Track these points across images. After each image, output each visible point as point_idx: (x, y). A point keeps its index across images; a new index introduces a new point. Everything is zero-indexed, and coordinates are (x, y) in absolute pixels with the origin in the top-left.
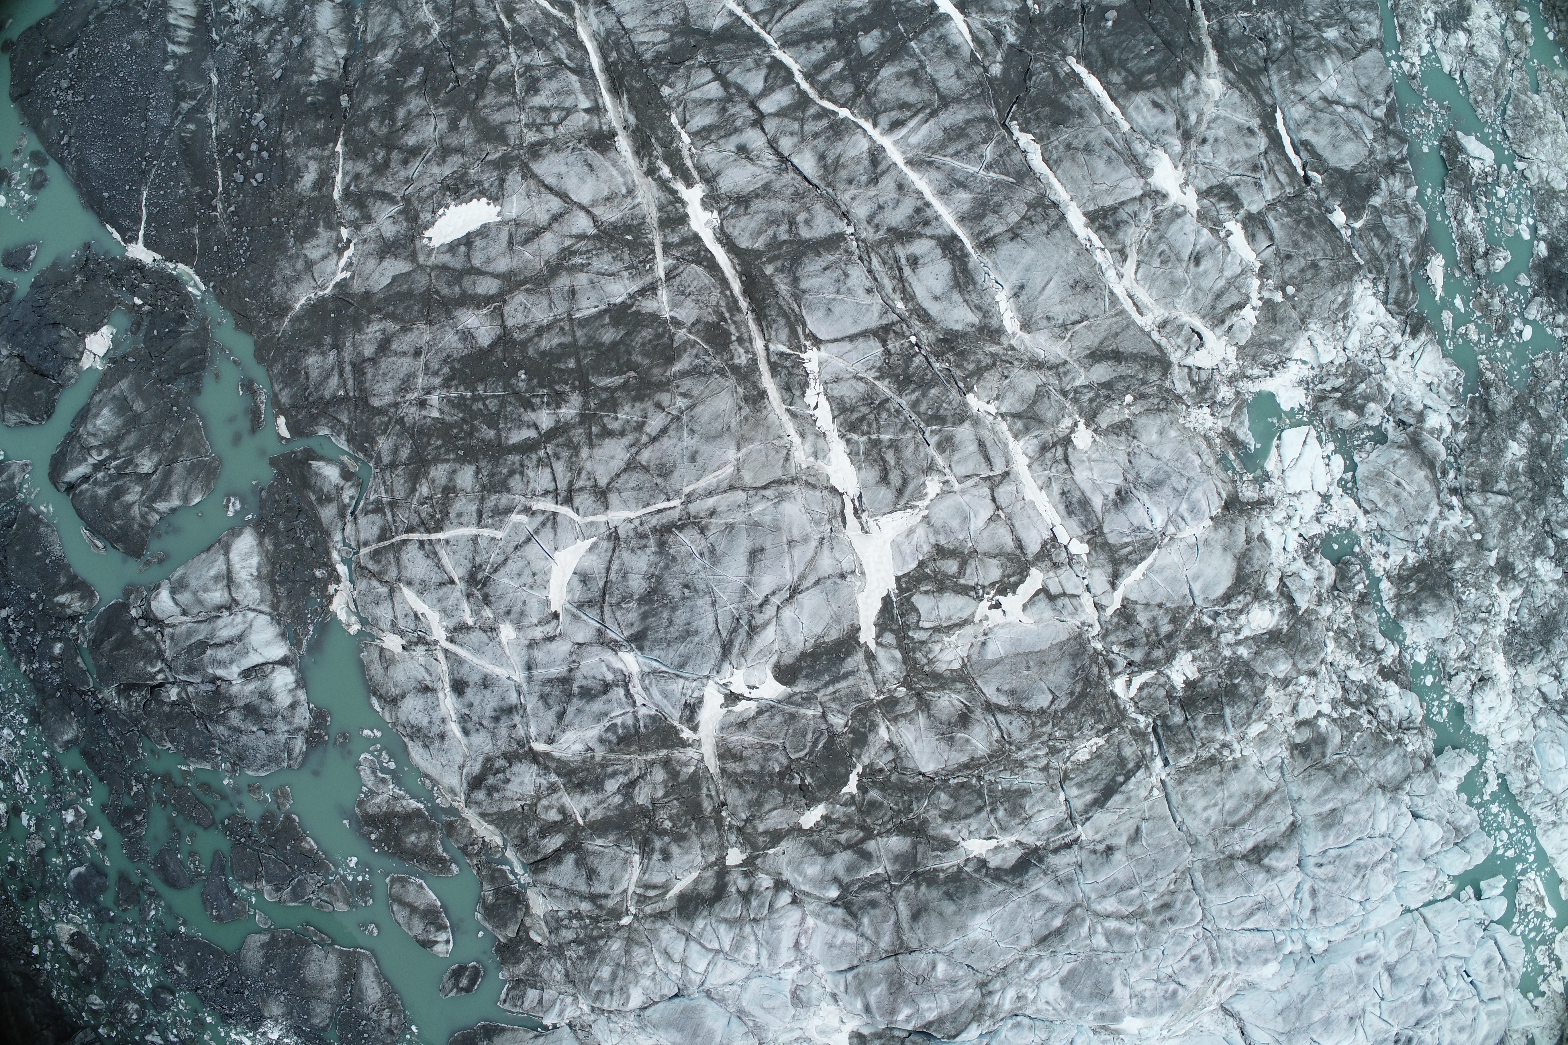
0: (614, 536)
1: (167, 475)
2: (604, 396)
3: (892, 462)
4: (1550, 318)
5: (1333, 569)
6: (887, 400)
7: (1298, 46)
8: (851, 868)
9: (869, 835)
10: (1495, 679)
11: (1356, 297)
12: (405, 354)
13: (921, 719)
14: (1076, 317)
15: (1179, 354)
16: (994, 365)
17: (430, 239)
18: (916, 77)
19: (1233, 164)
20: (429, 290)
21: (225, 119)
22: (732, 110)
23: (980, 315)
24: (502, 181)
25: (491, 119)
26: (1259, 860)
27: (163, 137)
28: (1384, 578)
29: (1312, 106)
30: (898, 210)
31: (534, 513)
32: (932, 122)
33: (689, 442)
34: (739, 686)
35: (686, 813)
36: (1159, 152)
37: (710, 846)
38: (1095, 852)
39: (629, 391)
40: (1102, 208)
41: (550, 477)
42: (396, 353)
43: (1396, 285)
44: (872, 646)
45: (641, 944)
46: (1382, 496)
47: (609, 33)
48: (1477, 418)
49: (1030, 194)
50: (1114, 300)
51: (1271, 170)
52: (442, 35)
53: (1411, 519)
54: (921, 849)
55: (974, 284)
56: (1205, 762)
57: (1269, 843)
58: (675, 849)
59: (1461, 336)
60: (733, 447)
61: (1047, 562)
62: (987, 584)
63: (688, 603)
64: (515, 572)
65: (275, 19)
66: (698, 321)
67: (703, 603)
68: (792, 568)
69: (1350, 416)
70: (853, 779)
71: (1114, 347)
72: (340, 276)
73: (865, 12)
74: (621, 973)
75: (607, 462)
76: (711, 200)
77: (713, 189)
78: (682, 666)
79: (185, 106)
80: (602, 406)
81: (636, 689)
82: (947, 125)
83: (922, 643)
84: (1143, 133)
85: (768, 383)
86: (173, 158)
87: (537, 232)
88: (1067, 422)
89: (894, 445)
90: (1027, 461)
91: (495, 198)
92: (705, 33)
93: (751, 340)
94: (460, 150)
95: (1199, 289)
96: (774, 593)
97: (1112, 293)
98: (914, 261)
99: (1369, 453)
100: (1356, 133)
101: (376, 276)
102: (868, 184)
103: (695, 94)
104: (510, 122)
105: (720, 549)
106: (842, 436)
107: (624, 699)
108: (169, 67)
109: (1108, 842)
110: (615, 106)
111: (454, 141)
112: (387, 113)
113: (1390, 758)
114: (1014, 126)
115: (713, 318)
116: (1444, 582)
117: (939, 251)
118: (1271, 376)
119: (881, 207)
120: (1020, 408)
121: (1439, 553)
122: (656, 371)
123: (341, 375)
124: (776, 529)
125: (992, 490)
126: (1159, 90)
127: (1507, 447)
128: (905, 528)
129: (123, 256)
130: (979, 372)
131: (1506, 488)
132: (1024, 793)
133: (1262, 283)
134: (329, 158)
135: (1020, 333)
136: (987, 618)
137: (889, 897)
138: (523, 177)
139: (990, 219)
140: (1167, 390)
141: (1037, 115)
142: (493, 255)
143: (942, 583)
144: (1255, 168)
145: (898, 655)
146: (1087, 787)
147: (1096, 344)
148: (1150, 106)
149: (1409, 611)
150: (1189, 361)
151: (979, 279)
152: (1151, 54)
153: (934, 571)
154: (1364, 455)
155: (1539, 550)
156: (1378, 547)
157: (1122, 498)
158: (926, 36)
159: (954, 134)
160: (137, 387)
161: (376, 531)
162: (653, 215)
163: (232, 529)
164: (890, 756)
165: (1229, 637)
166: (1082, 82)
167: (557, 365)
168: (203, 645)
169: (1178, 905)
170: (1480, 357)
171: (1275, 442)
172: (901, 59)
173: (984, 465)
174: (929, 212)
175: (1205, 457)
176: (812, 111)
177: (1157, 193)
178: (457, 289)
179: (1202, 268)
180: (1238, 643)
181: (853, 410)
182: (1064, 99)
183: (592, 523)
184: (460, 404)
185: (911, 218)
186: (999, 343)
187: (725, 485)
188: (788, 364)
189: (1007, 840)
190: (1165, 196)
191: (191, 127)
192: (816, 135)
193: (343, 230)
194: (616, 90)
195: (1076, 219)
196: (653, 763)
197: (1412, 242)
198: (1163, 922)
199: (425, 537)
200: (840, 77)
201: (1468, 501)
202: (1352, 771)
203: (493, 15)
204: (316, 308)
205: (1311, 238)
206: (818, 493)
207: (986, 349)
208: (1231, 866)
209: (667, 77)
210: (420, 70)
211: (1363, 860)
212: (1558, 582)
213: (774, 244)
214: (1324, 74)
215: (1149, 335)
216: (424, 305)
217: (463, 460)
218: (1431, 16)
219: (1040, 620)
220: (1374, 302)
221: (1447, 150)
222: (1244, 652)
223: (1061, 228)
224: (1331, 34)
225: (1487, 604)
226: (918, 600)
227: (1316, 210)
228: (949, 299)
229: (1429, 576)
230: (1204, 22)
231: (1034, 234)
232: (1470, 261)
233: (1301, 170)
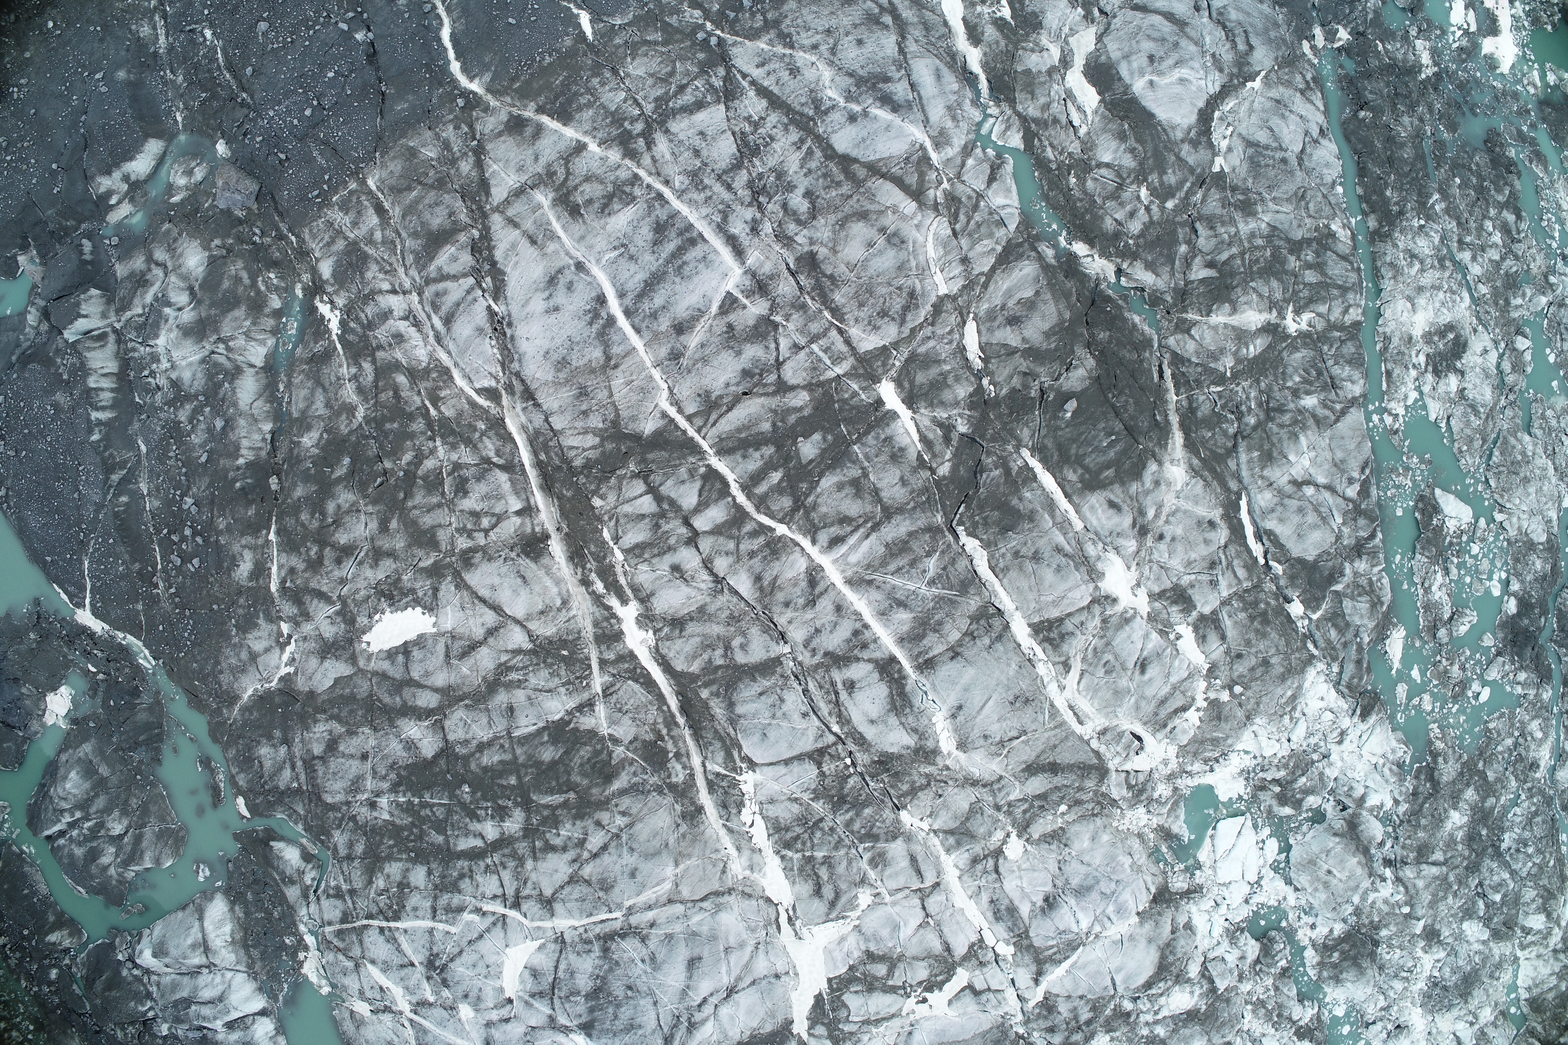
0: (560, 940)
1: (138, 839)
2: (546, 813)
3: (825, 878)
4: (1511, 676)
5: (1257, 947)
6: (821, 820)
7: (1272, 419)
10: (1411, 1027)
11: (1307, 685)
12: (352, 756)
14: (1014, 733)
15: (1117, 760)
16: (929, 784)
17: (369, 643)
18: (857, 486)
19: (1189, 563)
20: (371, 695)
21: (156, 498)
22: (666, 527)
23: (916, 737)
24: (436, 590)
25: (421, 521)
27: (97, 511)
28: (1310, 948)
29: (1280, 492)
30: (835, 634)
31: (484, 914)
32: (873, 536)
33: (629, 860)
36: (1112, 555)
39: (570, 809)
40: (1048, 620)
41: (498, 883)
42: (344, 755)
43: (1350, 668)
44: (805, 1036)
46: (1311, 883)
47: (537, 432)
48: (1421, 789)
49: (973, 604)
50: (1054, 711)
51: (1230, 565)
52: (367, 419)
53: (1339, 900)
55: (911, 707)
59: (1414, 707)
60: (671, 864)
61: (974, 962)
62: (914, 983)
63: (632, 1002)
64: (470, 963)
65: (196, 396)
66: (636, 739)
67: (645, 1003)
68: (729, 973)
69: (1287, 811)
71: (1051, 759)
72: (284, 671)
73: (806, 412)
75: (551, 875)
76: (646, 619)
77: (647, 609)
79: (115, 478)
80: (544, 821)
82: (889, 539)
83: (851, 1033)
84: (1096, 534)
85: (705, 798)
86: (110, 535)
87: (473, 646)
88: (999, 835)
89: (827, 861)
90: (957, 873)
91: (430, 608)
92: (637, 438)
93: (688, 755)
94: (391, 554)
95: (1143, 697)
96: (711, 995)
97: (1052, 705)
98: (851, 686)
99: (1304, 835)
100: (1324, 519)
101: (318, 676)
102: (805, 606)
103: (627, 508)
104: (440, 526)
105: (660, 957)
106: (777, 853)
108: (95, 437)
110: (547, 506)
111: (385, 543)
112: (317, 506)
114: (960, 530)
115: (650, 737)
116: (1368, 951)
117: (876, 675)
118: (1212, 770)
119: (818, 631)
120: (953, 825)
121: (1367, 922)
122: (594, 791)
123: (293, 768)
124: (713, 938)
125: (923, 901)
126: (1117, 487)
127: (1447, 817)
128: (836, 937)
129: (74, 620)
130: (914, 792)
131: (1442, 859)
133: (1210, 683)
134: (263, 547)
135: (956, 753)
136: (913, 1012)
138: (457, 587)
139: (931, 639)
140: (1104, 795)
141: (985, 519)
142: (431, 669)
143: (871, 984)
144: (1213, 565)
145: (829, 1043)
147: (1033, 758)
148: (1106, 506)
149: (1330, 978)
150: (1128, 766)
151: (917, 702)
152: (1111, 445)
153: (864, 974)
154: (1299, 837)
155: (1468, 913)
156: (1305, 920)
157: (1050, 903)
158: (870, 439)
159: (896, 549)
160: (100, 752)
161: (336, 914)
162: (589, 631)
163: (204, 892)
165: (1148, 1018)
166: (1035, 476)
167: (499, 781)
168: (188, 1002)
170: (1431, 726)
171: (1210, 832)
172: (842, 466)
173: (915, 879)
174: (867, 634)
175: (1136, 858)
176: (748, 527)
177: (1107, 597)
178: (398, 699)
179: (1147, 676)
180: (1156, 1022)
181: (787, 829)
182: (1015, 502)
183: (539, 928)
184: (408, 809)
185: (848, 641)
186: (934, 764)
187: (664, 899)
188: (724, 784)
190: (1115, 600)
191: (124, 499)
192: (752, 554)
193: (282, 624)
194: (547, 487)
195: (1020, 630)
197: (1371, 625)
199: (384, 924)
200: (778, 489)
201: (1401, 874)
203: (418, 400)
204: (263, 700)
205: (1264, 635)
206: (754, 902)
207: (921, 770)
209: (598, 488)
210: (347, 461)
212: (1484, 942)
213: (709, 668)
214: (1297, 454)
215: (1088, 743)
216: (367, 711)
217: (415, 861)
218: (1422, 359)
219: (964, 1014)
220: (1325, 686)
221: (1423, 512)
222: (1160, 1031)
223: (1004, 639)
224: (1310, 401)
225: (1410, 964)
226: (848, 998)
227: (1273, 602)
228: (885, 722)
229: (1354, 946)
230: (1172, 397)
231: (975, 650)
232: (1433, 629)
233: (1262, 561)
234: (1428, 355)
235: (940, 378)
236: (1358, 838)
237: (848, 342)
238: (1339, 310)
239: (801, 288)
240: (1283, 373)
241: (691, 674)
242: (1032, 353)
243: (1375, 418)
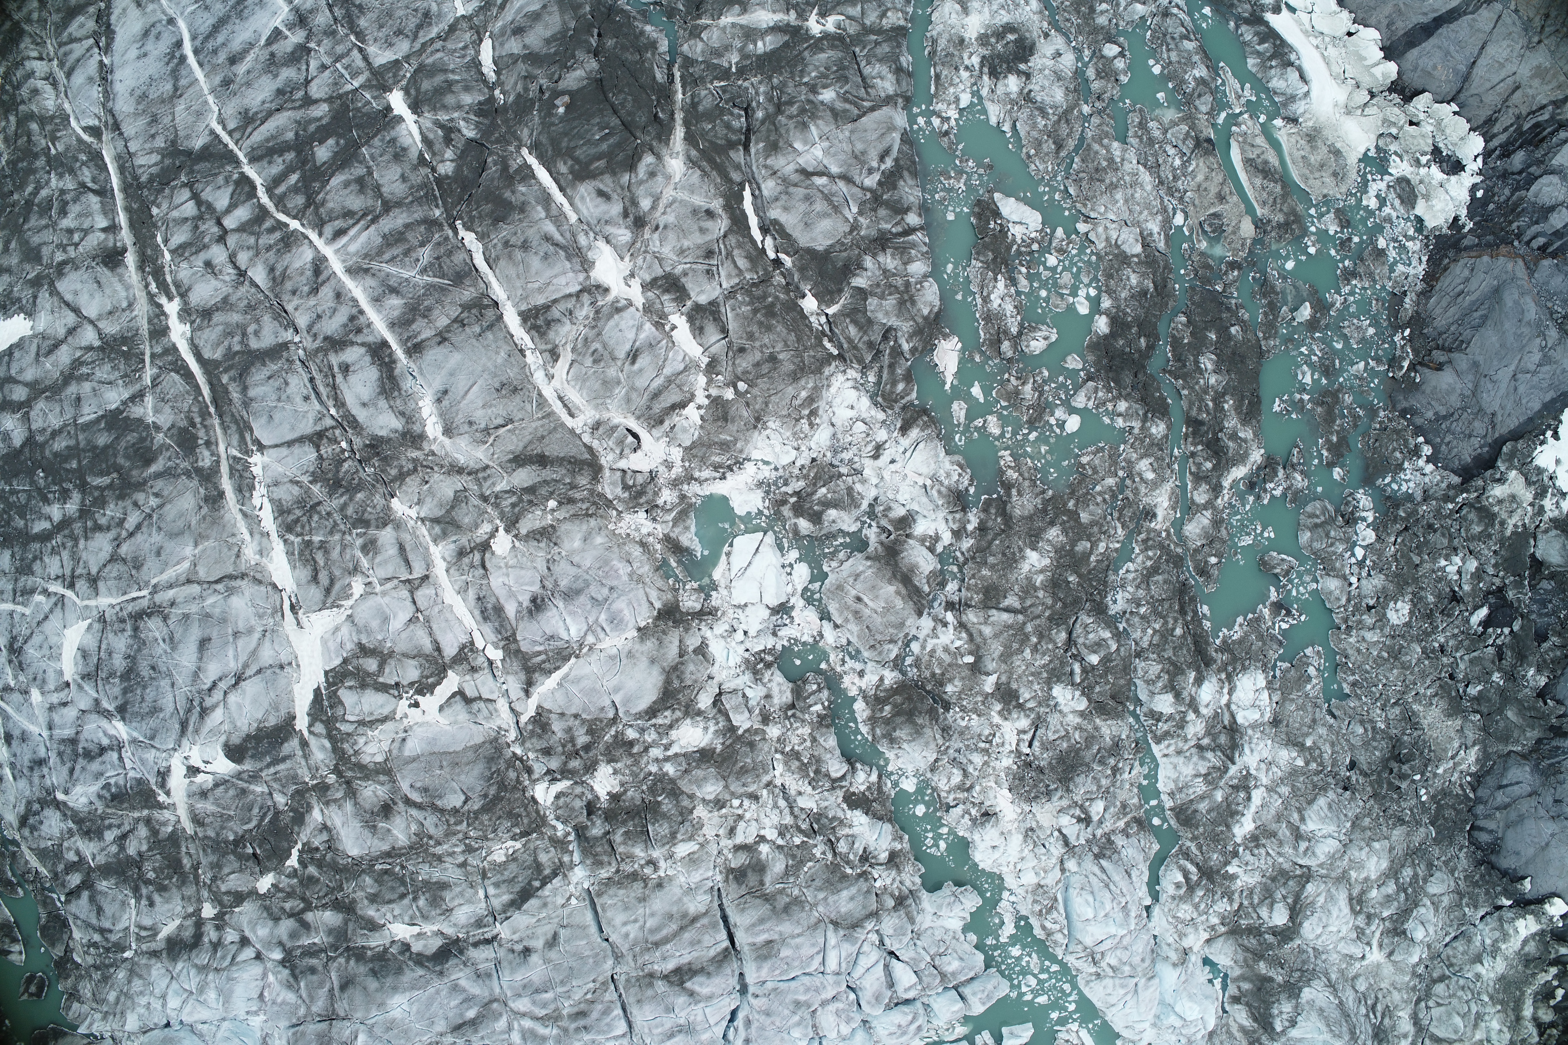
0: (102, 619)
2: (96, 494)
3: (321, 563)
4: (1108, 406)
5: (787, 687)
7: (781, 113)
8: (293, 935)
9: (308, 907)
10: (1001, 815)
11: (833, 390)
13: (349, 806)
14: (500, 421)
15: (610, 457)
16: (415, 470)
18: (361, 184)
19: (682, 252)
23: (403, 421)
24: (35, 298)
25: (32, 241)
26: (681, 983)
28: (859, 699)
29: (786, 182)
30: (333, 319)
31: (49, 595)
32: (372, 228)
33: (157, 538)
34: (196, 762)
35: (169, 867)
36: (601, 244)
37: (189, 898)
38: (513, 951)
39: (114, 491)
40: (536, 308)
41: (59, 564)
44: (306, 733)
45: (140, 977)
46: (840, 612)
47: (121, 157)
48: (990, 524)
49: (468, 294)
50: (543, 402)
51: (729, 255)
53: (879, 637)
54: (351, 926)
55: (400, 390)
56: (628, 876)
57: (694, 967)
58: (157, 898)
59: (977, 428)
60: (191, 544)
61: (466, 666)
62: (405, 683)
63: (155, 683)
64: (38, 644)
66: (173, 426)
67: (165, 683)
68: (236, 657)
70: (295, 853)
71: (539, 450)
73: (324, 122)
74: (122, 999)
75: (97, 554)
76: (185, 313)
77: (186, 303)
78: (152, 738)
80: (95, 503)
81: (127, 754)
82: (386, 230)
83: (348, 734)
84: (588, 224)
85: (227, 484)
87: (56, 345)
88: (486, 528)
89: (323, 545)
90: (444, 565)
91: (30, 313)
92: (189, 153)
93: (217, 445)
94: (9, 270)
95: (633, 388)
96: (220, 679)
97: (540, 395)
98: (346, 369)
99: (842, 562)
100: (836, 207)
102: (310, 293)
103: (175, 214)
104: (45, 243)
105: (177, 636)
106: (281, 536)
107: (116, 762)
109: (525, 943)
113: (845, 894)
114: (459, 225)
115: (183, 424)
116: (926, 707)
117: (368, 359)
118: (723, 478)
119: (319, 317)
120: (438, 513)
121: (927, 674)
122: (134, 473)
124: (223, 620)
125: (412, 593)
126: (608, 179)
127: (1023, 558)
128: (332, 626)
130: (402, 477)
131: (1016, 605)
132: (444, 886)
133: (711, 380)
135: (442, 438)
136: (406, 716)
137: (326, 966)
138: (50, 294)
139: (419, 324)
140: (599, 495)
142: (25, 366)
143: (363, 680)
144: (709, 254)
145: (328, 744)
146: (504, 888)
147: (520, 448)
148: (594, 195)
149: (884, 736)
150: (623, 464)
151: (404, 385)
152: (604, 138)
153: (357, 668)
154: (834, 564)
155: (1057, 675)
156: (850, 663)
157: (537, 605)
158: (376, 142)
159: (393, 239)
162: (144, 327)
164: (325, 837)
165: (655, 752)
166: (531, 174)
167: (65, 466)
169: (595, 1015)
171: (726, 548)
172: (351, 166)
173: (403, 569)
174: (362, 319)
175: (635, 565)
176: (268, 224)
177: (598, 287)
179: (636, 366)
180: (667, 759)
181: (289, 512)
182: (507, 194)
183: (87, 607)
185: (345, 326)
186: (420, 449)
187: (183, 578)
188: (238, 467)
189: (429, 928)
190: (607, 290)
192: (269, 248)
195: (512, 320)
196: (138, 820)
197: (906, 327)
198: (577, 1029)
200: (295, 189)
201: (964, 618)
202: (797, 902)
203: (43, 143)
205: (769, 329)
206: (262, 589)
207: (409, 454)
208: (651, 985)
209: (157, 198)
211: (802, 998)
212: (1082, 714)
213: (230, 354)
214: (805, 142)
215: (580, 437)
217: (3, 545)
218: (975, 60)
219: (456, 722)
220: (854, 393)
221: (979, 216)
222: (670, 769)
223: (495, 329)
224: (828, 95)
225: (986, 732)
226: (344, 694)
227: (782, 296)
228: (375, 405)
229: (910, 699)
230: (680, 96)
231: (463, 336)
232: (995, 343)
233: (772, 255)
234: (984, 57)
235: (445, 85)
236: (896, 564)
237: (366, 58)
238: (876, 14)
239: (335, 19)
240: (802, 71)
241: (214, 361)
242: (532, 58)
243: (921, 121)
